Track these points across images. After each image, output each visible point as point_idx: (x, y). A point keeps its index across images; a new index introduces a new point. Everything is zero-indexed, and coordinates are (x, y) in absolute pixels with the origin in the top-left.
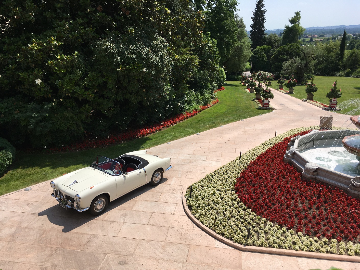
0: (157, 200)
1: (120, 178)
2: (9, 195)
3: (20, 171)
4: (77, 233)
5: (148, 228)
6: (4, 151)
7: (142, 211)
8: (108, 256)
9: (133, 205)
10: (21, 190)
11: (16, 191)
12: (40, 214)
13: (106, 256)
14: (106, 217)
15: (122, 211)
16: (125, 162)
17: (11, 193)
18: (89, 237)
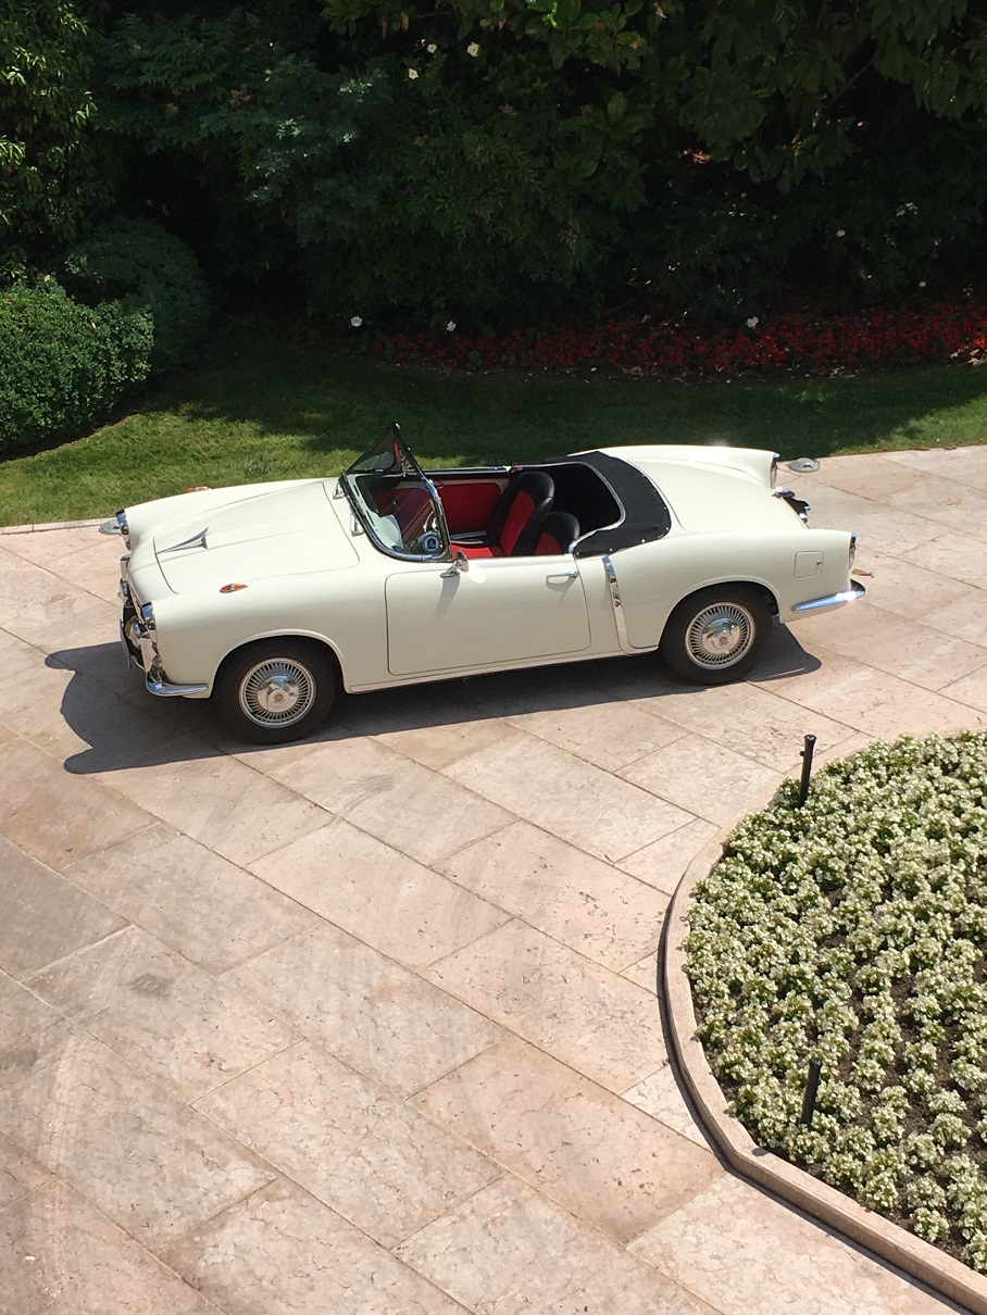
0: (613, 763)
1: (426, 575)
2: (27, 532)
5: (414, 885)
7: (478, 796)
8: (125, 933)
10: (88, 522)
11: (62, 524)
13: (119, 929)
14: (290, 766)
15: (391, 759)
17: (37, 527)
18: (139, 825)
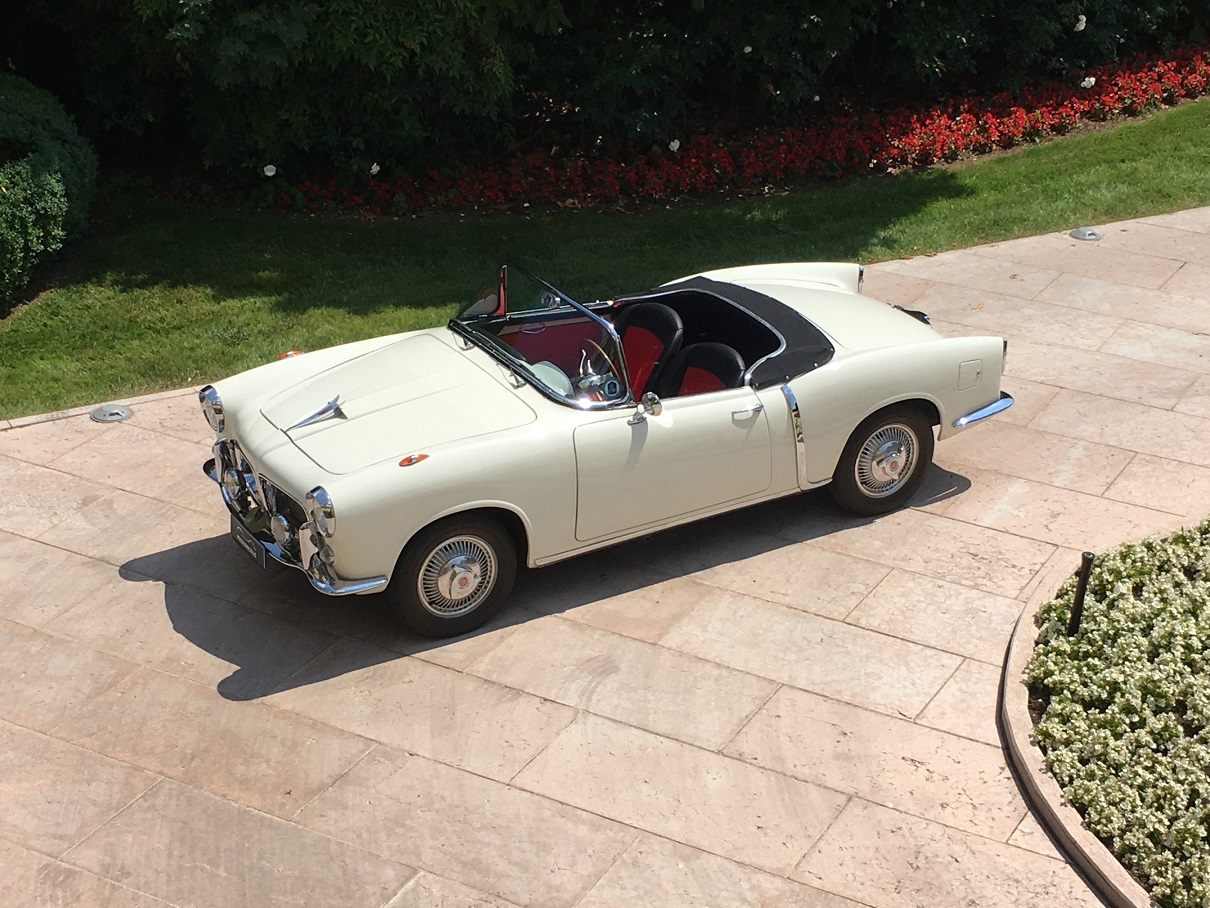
0: (839, 611)
1: (616, 422)
3: (99, 296)
4: (295, 718)
5: (717, 777)
6: (23, 168)
7: (718, 665)
9: (677, 618)
10: (72, 412)
11: (43, 417)
12: (132, 571)
14: (487, 659)
15: (596, 637)
16: (679, 325)
18: (354, 751)
